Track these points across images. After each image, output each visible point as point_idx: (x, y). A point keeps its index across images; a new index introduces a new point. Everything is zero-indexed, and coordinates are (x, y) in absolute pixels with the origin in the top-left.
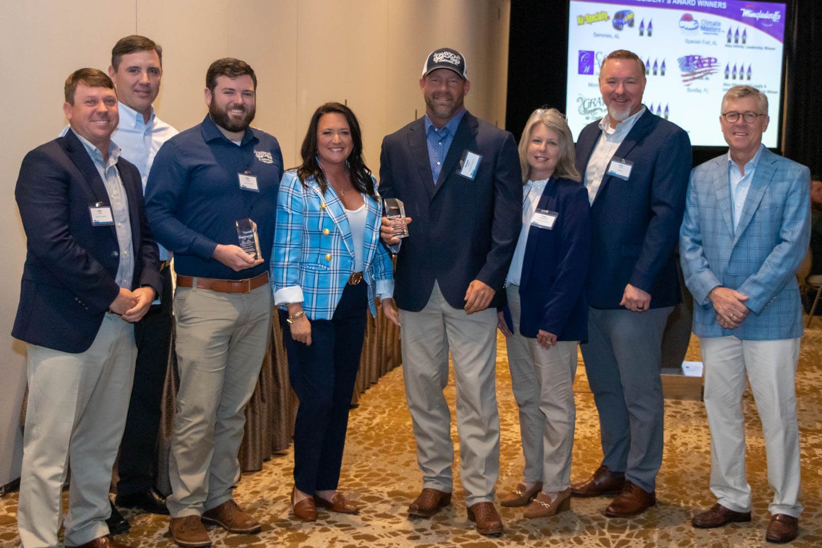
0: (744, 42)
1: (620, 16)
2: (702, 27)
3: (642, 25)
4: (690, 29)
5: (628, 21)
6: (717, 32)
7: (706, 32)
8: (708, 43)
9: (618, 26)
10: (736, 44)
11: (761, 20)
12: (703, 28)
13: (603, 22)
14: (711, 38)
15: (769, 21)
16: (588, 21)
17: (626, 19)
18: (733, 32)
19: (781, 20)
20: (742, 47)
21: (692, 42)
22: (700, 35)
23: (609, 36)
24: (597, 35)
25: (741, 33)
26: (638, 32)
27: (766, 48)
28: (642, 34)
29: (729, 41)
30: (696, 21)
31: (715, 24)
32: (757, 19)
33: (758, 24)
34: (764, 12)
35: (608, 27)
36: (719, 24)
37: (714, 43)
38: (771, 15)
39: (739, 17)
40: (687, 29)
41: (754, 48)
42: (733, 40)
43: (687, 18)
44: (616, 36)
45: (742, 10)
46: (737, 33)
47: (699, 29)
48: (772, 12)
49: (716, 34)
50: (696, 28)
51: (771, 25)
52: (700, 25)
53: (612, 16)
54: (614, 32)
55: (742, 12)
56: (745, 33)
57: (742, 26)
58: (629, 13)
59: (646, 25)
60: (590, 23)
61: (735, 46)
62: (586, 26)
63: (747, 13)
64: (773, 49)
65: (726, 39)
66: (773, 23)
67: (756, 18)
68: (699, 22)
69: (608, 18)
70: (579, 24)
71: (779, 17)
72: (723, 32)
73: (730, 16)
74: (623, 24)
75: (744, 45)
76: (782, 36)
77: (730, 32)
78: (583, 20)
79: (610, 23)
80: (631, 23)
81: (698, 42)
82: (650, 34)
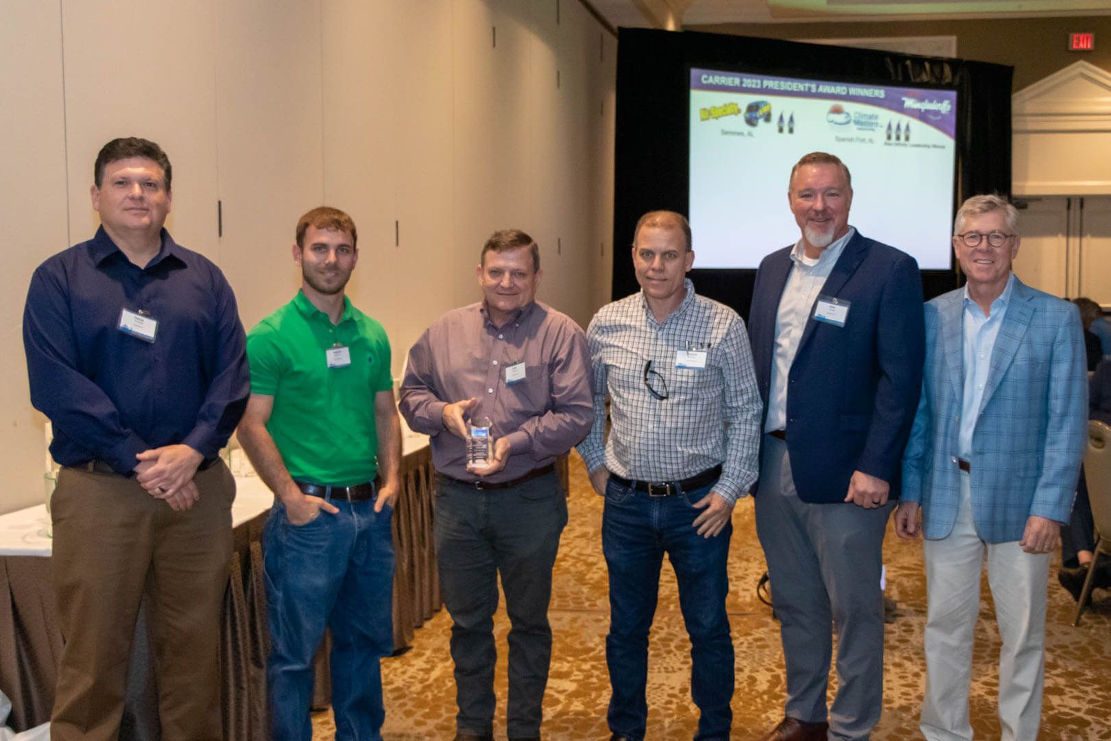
0: (907, 138)
1: (753, 108)
2: (855, 121)
3: (781, 119)
4: (840, 124)
5: (764, 114)
6: (874, 127)
7: (859, 127)
8: (863, 140)
9: (751, 122)
10: (897, 142)
11: (927, 111)
12: (857, 123)
13: (733, 116)
14: (866, 134)
15: (937, 113)
16: (714, 116)
17: (761, 112)
18: (894, 127)
19: (950, 111)
20: (905, 145)
21: (843, 140)
22: (853, 131)
23: (741, 134)
24: (725, 133)
25: (903, 127)
26: (777, 128)
27: (935, 146)
28: (781, 130)
29: (889, 137)
30: (848, 114)
31: (871, 117)
32: (923, 110)
33: (923, 116)
34: (931, 101)
35: (739, 122)
36: (876, 117)
37: (871, 141)
38: (940, 105)
39: (900, 108)
40: (836, 123)
41: (918, 146)
42: (894, 136)
43: (837, 111)
44: (750, 134)
45: (904, 99)
46: (898, 127)
47: (852, 124)
48: (941, 101)
49: (873, 130)
50: (848, 122)
51: (939, 118)
52: (853, 118)
53: (744, 109)
54: (747, 128)
55: (904, 102)
56: (908, 128)
57: (904, 120)
58: (765, 106)
59: (786, 119)
60: (717, 118)
61: (897, 144)
62: (712, 122)
63: (910, 103)
64: (943, 147)
65: (885, 136)
66: (943, 115)
67: (920, 110)
68: (852, 114)
69: (739, 111)
70: (703, 120)
71: (949, 107)
72: (881, 127)
73: (890, 108)
74: (757, 119)
75: (907, 143)
76: (953, 131)
77: (890, 127)
78: (708, 114)
79: (741, 118)
80: (768, 118)
81: (851, 140)
82: (791, 131)
